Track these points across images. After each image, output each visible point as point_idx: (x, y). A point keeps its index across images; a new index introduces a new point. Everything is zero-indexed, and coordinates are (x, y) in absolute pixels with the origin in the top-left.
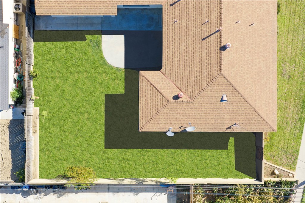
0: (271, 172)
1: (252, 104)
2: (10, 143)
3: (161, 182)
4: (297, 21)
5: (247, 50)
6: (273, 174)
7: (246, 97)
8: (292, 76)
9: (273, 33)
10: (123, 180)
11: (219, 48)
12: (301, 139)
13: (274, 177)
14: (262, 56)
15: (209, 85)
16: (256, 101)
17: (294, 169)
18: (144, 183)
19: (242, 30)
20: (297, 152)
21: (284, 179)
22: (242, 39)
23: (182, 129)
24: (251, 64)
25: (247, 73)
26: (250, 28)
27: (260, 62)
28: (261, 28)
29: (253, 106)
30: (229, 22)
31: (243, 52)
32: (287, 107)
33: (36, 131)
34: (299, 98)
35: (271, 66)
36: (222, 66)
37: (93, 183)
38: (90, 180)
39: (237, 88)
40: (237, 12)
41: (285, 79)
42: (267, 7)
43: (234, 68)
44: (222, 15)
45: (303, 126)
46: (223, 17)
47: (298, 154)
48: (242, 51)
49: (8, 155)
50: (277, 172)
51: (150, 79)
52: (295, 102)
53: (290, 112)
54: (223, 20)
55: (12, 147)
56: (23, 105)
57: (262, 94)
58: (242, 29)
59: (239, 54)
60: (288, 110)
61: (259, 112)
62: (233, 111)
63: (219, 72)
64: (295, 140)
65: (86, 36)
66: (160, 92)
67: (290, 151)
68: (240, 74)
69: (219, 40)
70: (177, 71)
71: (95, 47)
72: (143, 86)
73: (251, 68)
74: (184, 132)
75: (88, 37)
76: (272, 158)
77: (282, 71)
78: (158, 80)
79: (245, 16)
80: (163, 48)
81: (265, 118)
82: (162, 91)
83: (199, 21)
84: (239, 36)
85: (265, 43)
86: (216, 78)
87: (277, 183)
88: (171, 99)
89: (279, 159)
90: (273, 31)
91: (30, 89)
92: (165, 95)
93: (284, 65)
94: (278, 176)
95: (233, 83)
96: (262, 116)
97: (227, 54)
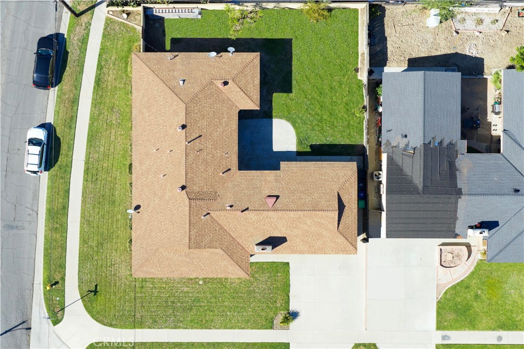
0: (130, 16)
1: (157, 77)
2: (386, 44)
3: (239, 5)
4: (105, 165)
5: (161, 127)
6: (128, 14)
7: (162, 84)
8: (110, 110)
9: (136, 143)
10: (275, 7)
11: (188, 127)
12: (101, 49)
13: (127, 11)
14: (147, 122)
15: (196, 94)
16: (153, 81)
17: (107, 19)
18: (255, 4)
19: (166, 144)
20: (104, 36)
21: (120, 8)
22: (166, 136)
23: (219, 55)
24: (157, 114)
25: (161, 105)
26: (159, 147)
27: (149, 116)
28: (148, 147)
29: (156, 76)
30: (178, 151)
31: (165, 124)
32: (115, 80)
33: (361, 55)
34: (102, 89)
35: (138, 113)
36: (185, 111)
37: (304, 4)
38: (307, 7)
39: (171, 92)
40: (171, 161)
41: (117, 108)
42: (142, 168)
43: (174, 110)
44: (184, 157)
45: (99, 61)
46: (184, 155)
47: (104, 33)
48: (166, 126)
49: (388, 31)
50: (125, 16)
51: (249, 101)
52: (107, 85)
53: (111, 75)
54: (184, 153)
55: (384, 39)
56: (375, 82)
57: (147, 87)
58: (166, 146)
59: (169, 122)
60: (114, 77)
61: (150, 71)
62: (174, 71)
63: (188, 106)
64: (106, 47)
65: (310, 150)
66: (241, 89)
67: (111, 36)
68: (168, 104)
69: (188, 135)
70: (225, 109)
71: (303, 139)
72: (256, 96)
73: (157, 110)
74: (218, 53)
75: (309, 150)
76: (129, 30)
77: (119, 115)
78: (242, 101)
79: (163, 158)
80: (237, 131)
81: (144, 65)
82: (239, 89)
83: (205, 153)
84: (169, 139)
85: (144, 134)
86: (190, 101)
87: (126, 5)
88: (230, 82)
89: (122, 28)
90: (136, 145)
91: (366, 96)
92: (236, 86)
93: (118, 121)
94: (123, 11)
95: (174, 96)
96: (146, 67)
97: (180, 122)
